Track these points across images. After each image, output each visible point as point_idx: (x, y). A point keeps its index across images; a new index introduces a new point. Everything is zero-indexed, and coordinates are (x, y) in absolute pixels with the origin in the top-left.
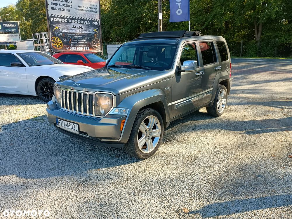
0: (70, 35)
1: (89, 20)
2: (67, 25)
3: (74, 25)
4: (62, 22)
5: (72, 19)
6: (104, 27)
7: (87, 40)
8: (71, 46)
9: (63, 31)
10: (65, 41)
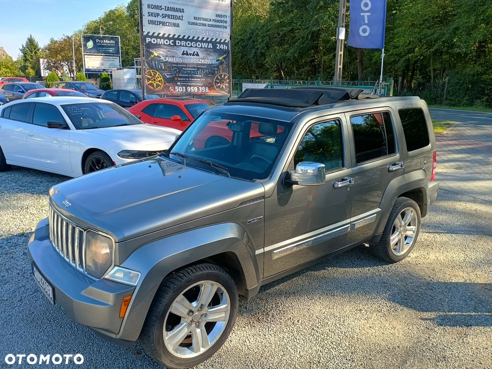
0: (177, 67)
1: (211, 42)
2: (172, 51)
3: (185, 49)
4: (164, 44)
5: (183, 39)
6: (256, 45)
7: (206, 75)
8: (177, 85)
9: (165, 59)
10: (168, 77)
